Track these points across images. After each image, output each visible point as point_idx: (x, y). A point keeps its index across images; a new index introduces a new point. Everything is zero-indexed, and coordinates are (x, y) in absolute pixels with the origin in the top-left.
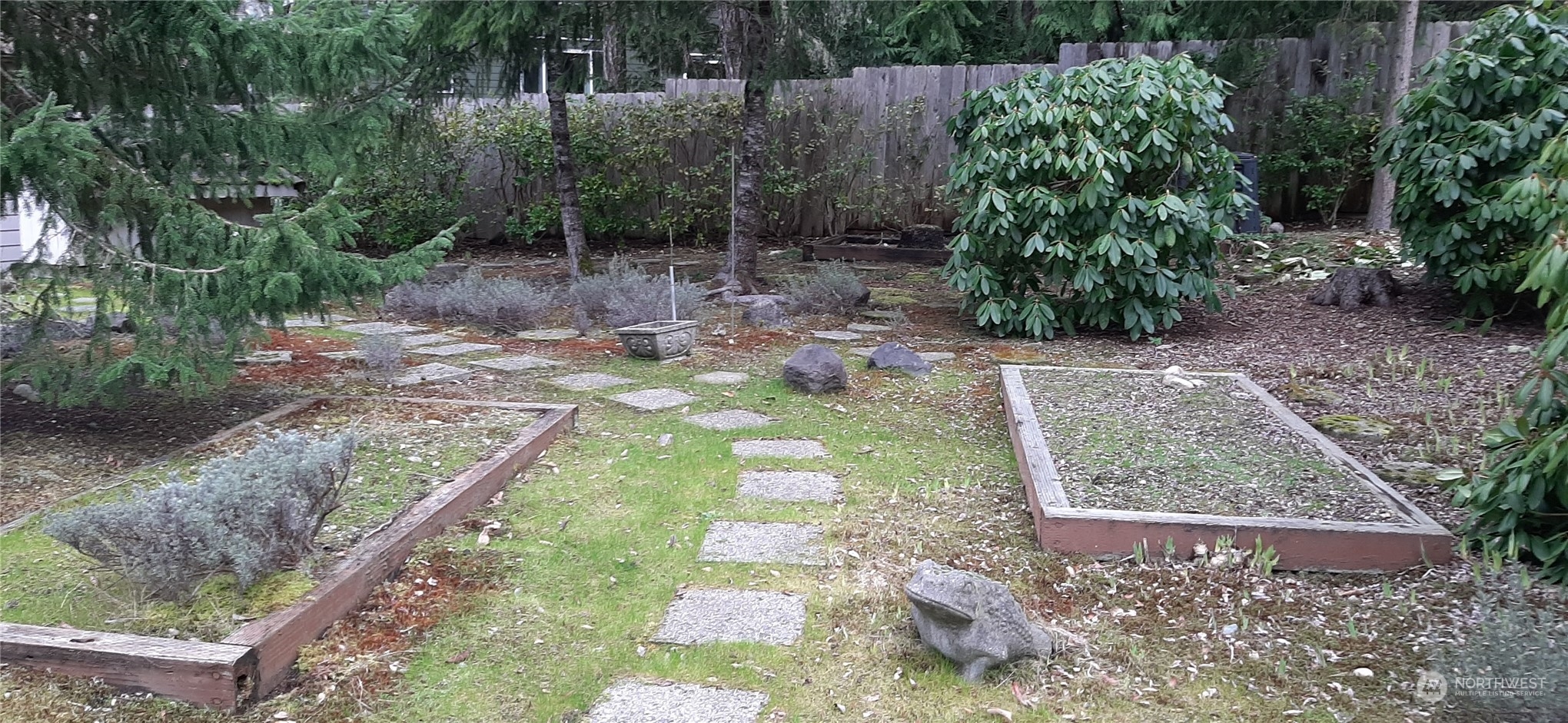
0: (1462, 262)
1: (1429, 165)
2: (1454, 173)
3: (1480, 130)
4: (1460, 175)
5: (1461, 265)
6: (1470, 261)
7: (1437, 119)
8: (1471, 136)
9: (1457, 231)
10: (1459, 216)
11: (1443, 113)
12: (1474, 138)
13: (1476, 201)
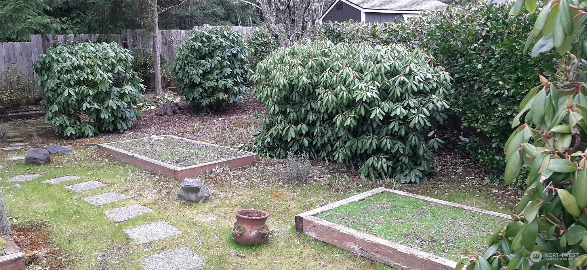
0: (202, 98)
1: (190, 73)
2: (198, 75)
3: (202, 63)
4: (200, 75)
5: (202, 99)
6: (204, 98)
7: (190, 60)
8: (199, 65)
9: (201, 90)
10: (201, 86)
11: (191, 58)
12: (200, 65)
13: (204, 82)
